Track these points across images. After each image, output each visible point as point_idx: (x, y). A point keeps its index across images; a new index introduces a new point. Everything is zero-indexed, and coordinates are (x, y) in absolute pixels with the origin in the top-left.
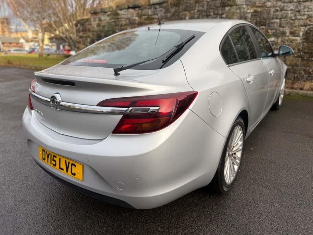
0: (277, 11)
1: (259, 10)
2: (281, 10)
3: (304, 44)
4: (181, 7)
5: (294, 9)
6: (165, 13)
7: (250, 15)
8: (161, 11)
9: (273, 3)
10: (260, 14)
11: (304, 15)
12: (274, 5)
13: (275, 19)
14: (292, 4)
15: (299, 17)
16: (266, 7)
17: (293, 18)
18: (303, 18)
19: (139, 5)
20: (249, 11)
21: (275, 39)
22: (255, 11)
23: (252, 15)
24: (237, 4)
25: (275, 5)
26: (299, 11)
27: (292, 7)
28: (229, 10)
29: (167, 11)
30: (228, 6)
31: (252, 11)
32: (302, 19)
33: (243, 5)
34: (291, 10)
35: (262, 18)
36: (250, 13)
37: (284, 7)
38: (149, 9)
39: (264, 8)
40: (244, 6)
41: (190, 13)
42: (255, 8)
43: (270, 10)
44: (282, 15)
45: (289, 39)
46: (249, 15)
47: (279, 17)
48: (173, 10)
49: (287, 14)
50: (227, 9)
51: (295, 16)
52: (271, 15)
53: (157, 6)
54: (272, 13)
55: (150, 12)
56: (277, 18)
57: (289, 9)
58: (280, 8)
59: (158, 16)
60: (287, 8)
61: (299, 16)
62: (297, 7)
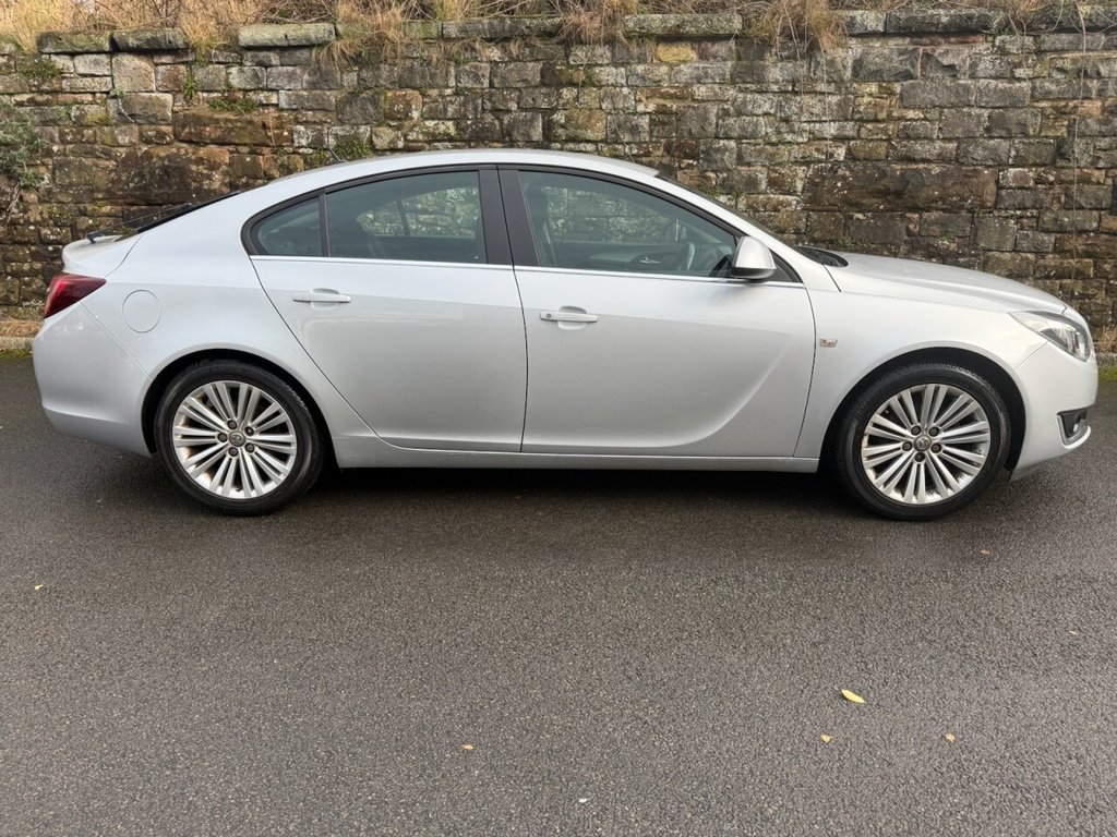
0: (726, 113)
1: (673, 105)
2: (739, 114)
3: (809, 216)
4: (385, 69)
5: (772, 111)
6: (313, 86)
7: (646, 119)
8: (291, 77)
9: (712, 89)
10: (678, 120)
11: (801, 132)
12: (716, 94)
13: (723, 139)
14: (765, 97)
15: (789, 137)
16: (694, 100)
17: (774, 139)
18: (800, 140)
19: (180, 43)
20: (641, 108)
21: (729, 199)
22: (661, 110)
23: (652, 122)
24: (599, 82)
25: (720, 96)
26: (786, 120)
27: (766, 107)
28: (577, 99)
29: (322, 80)
30: (572, 84)
31: (651, 107)
32: (798, 144)
33: (622, 86)
34: (766, 114)
35: (685, 134)
36: (645, 113)
37: (744, 102)
38: (227, 65)
39: (688, 102)
40: (625, 90)
41: (423, 95)
42: (661, 101)
43: (706, 111)
44: (743, 128)
45: (769, 199)
46: (645, 122)
47: (735, 135)
48: (350, 79)
49: (756, 125)
50: (567, 93)
51: (779, 132)
52: (711, 124)
53: (274, 58)
54: (713, 119)
55: (236, 78)
56: (729, 138)
57: (760, 111)
58: (733, 105)
59: (278, 99)
60: (753, 108)
61: (788, 133)
62: (780, 107)
